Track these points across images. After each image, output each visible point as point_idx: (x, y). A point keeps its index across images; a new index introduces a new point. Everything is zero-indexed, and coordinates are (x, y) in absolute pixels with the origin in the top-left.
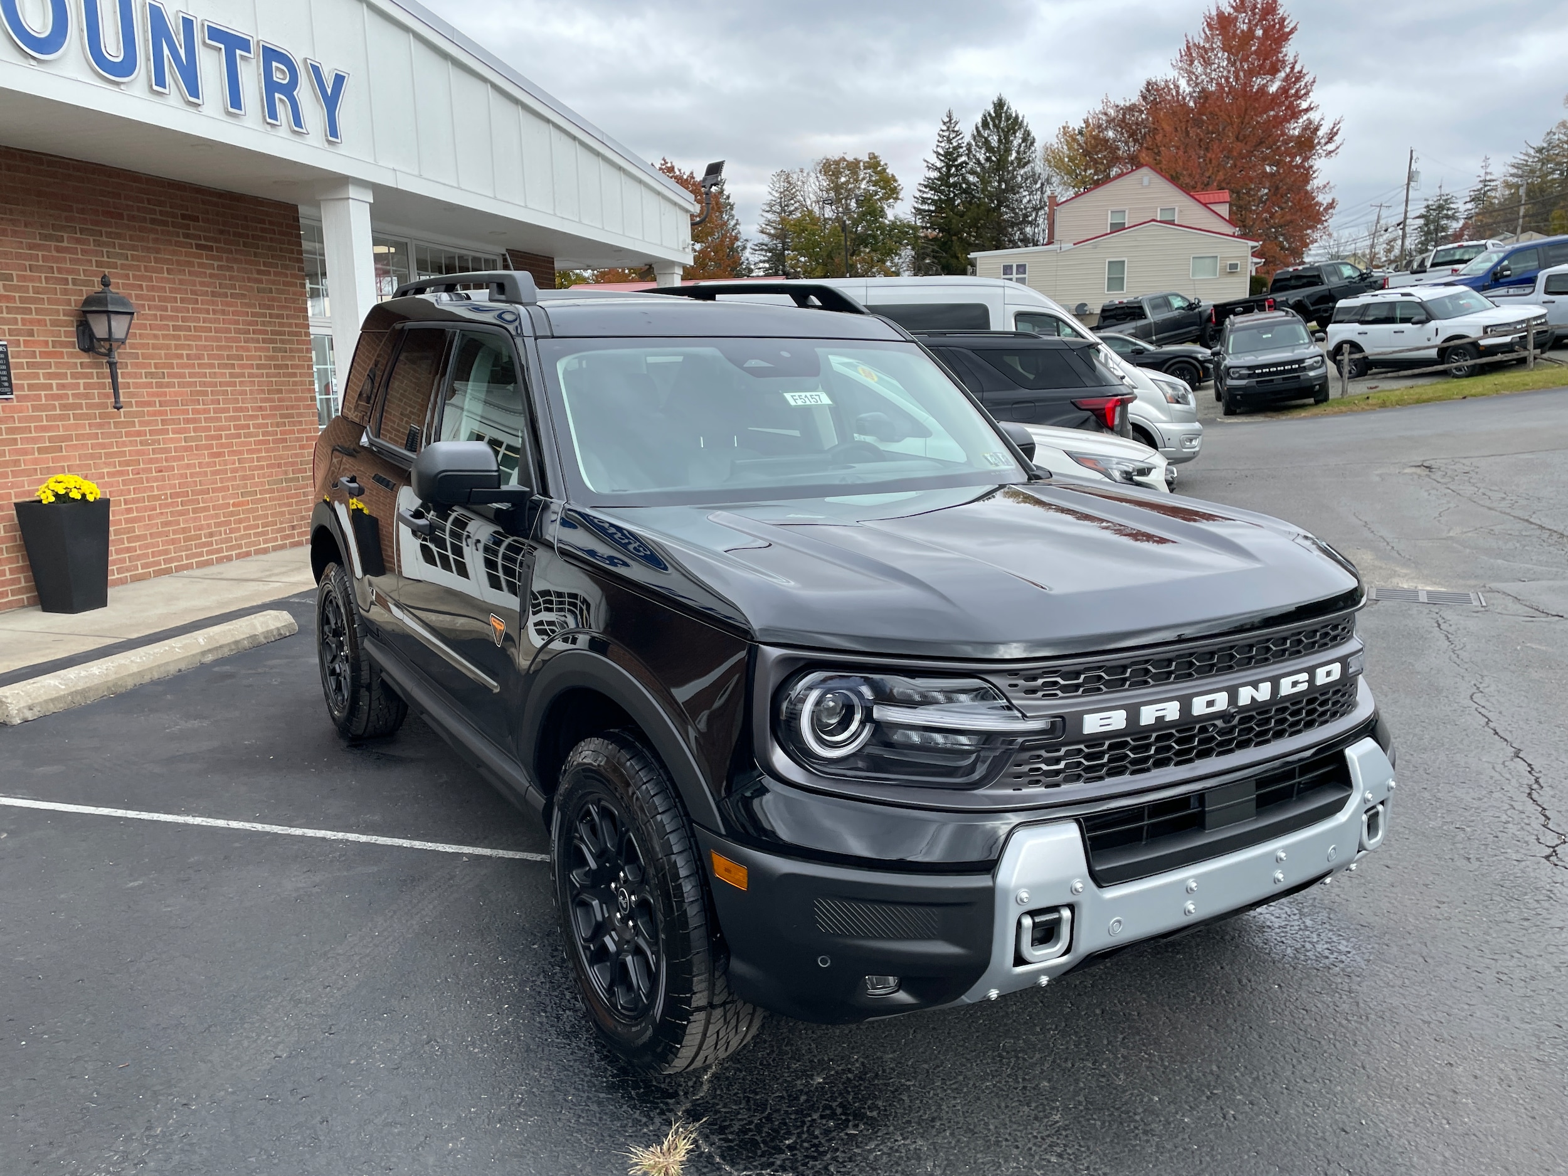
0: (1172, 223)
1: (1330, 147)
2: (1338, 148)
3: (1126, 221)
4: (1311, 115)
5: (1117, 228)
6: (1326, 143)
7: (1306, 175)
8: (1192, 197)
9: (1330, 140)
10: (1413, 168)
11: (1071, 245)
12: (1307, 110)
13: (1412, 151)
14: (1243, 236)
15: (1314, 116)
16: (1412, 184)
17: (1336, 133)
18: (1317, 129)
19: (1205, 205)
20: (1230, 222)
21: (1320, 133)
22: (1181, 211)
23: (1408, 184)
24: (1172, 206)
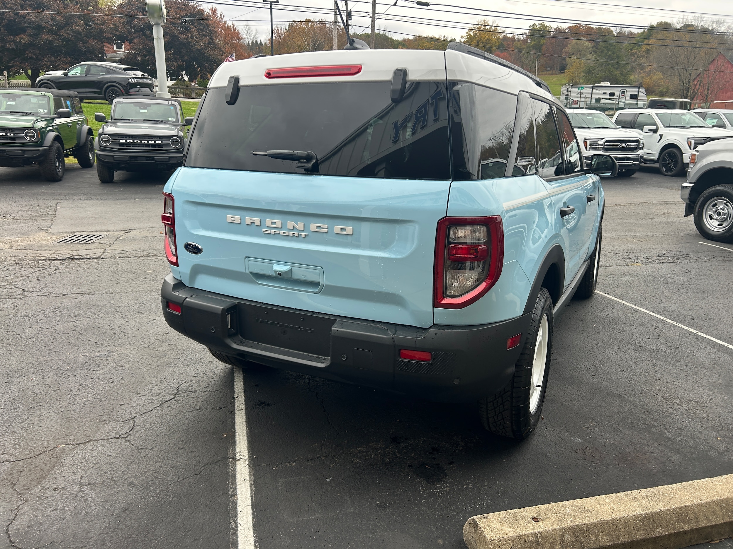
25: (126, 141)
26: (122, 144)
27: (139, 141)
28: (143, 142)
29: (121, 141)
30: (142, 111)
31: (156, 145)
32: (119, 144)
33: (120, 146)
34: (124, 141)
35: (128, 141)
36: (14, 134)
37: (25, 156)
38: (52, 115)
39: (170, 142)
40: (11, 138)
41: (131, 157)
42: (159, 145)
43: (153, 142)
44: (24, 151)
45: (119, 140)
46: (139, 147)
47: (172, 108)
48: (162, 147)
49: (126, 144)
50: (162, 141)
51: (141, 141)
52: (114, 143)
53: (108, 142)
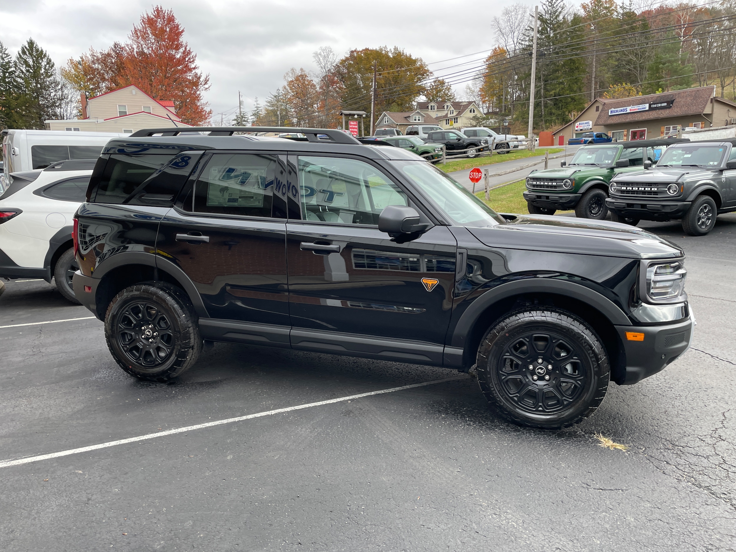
0: (150, 113)
1: (206, 86)
2: (209, 87)
3: (127, 111)
4: (196, 71)
5: (123, 114)
6: (204, 84)
7: (198, 98)
8: (157, 102)
9: (206, 83)
10: (241, 99)
11: (103, 121)
12: (194, 68)
13: (239, 92)
14: (183, 122)
15: (198, 71)
17: (208, 81)
18: (199, 78)
19: (164, 107)
20: (177, 116)
21: (201, 79)
22: (153, 109)
23: (240, 106)
24: (149, 105)
26: (623, 191)
28: (640, 189)
29: (623, 188)
30: (686, 156)
31: (651, 192)
32: (621, 191)
33: (621, 193)
34: (625, 188)
35: (628, 188)
36: (556, 183)
37: (561, 201)
38: (613, 165)
39: (667, 189)
40: (555, 187)
41: (629, 205)
42: (655, 193)
43: (649, 189)
44: (561, 197)
45: (621, 187)
46: (637, 194)
47: (721, 150)
48: (657, 195)
49: (626, 191)
50: (658, 188)
51: (638, 189)
52: (618, 191)
53: (615, 189)
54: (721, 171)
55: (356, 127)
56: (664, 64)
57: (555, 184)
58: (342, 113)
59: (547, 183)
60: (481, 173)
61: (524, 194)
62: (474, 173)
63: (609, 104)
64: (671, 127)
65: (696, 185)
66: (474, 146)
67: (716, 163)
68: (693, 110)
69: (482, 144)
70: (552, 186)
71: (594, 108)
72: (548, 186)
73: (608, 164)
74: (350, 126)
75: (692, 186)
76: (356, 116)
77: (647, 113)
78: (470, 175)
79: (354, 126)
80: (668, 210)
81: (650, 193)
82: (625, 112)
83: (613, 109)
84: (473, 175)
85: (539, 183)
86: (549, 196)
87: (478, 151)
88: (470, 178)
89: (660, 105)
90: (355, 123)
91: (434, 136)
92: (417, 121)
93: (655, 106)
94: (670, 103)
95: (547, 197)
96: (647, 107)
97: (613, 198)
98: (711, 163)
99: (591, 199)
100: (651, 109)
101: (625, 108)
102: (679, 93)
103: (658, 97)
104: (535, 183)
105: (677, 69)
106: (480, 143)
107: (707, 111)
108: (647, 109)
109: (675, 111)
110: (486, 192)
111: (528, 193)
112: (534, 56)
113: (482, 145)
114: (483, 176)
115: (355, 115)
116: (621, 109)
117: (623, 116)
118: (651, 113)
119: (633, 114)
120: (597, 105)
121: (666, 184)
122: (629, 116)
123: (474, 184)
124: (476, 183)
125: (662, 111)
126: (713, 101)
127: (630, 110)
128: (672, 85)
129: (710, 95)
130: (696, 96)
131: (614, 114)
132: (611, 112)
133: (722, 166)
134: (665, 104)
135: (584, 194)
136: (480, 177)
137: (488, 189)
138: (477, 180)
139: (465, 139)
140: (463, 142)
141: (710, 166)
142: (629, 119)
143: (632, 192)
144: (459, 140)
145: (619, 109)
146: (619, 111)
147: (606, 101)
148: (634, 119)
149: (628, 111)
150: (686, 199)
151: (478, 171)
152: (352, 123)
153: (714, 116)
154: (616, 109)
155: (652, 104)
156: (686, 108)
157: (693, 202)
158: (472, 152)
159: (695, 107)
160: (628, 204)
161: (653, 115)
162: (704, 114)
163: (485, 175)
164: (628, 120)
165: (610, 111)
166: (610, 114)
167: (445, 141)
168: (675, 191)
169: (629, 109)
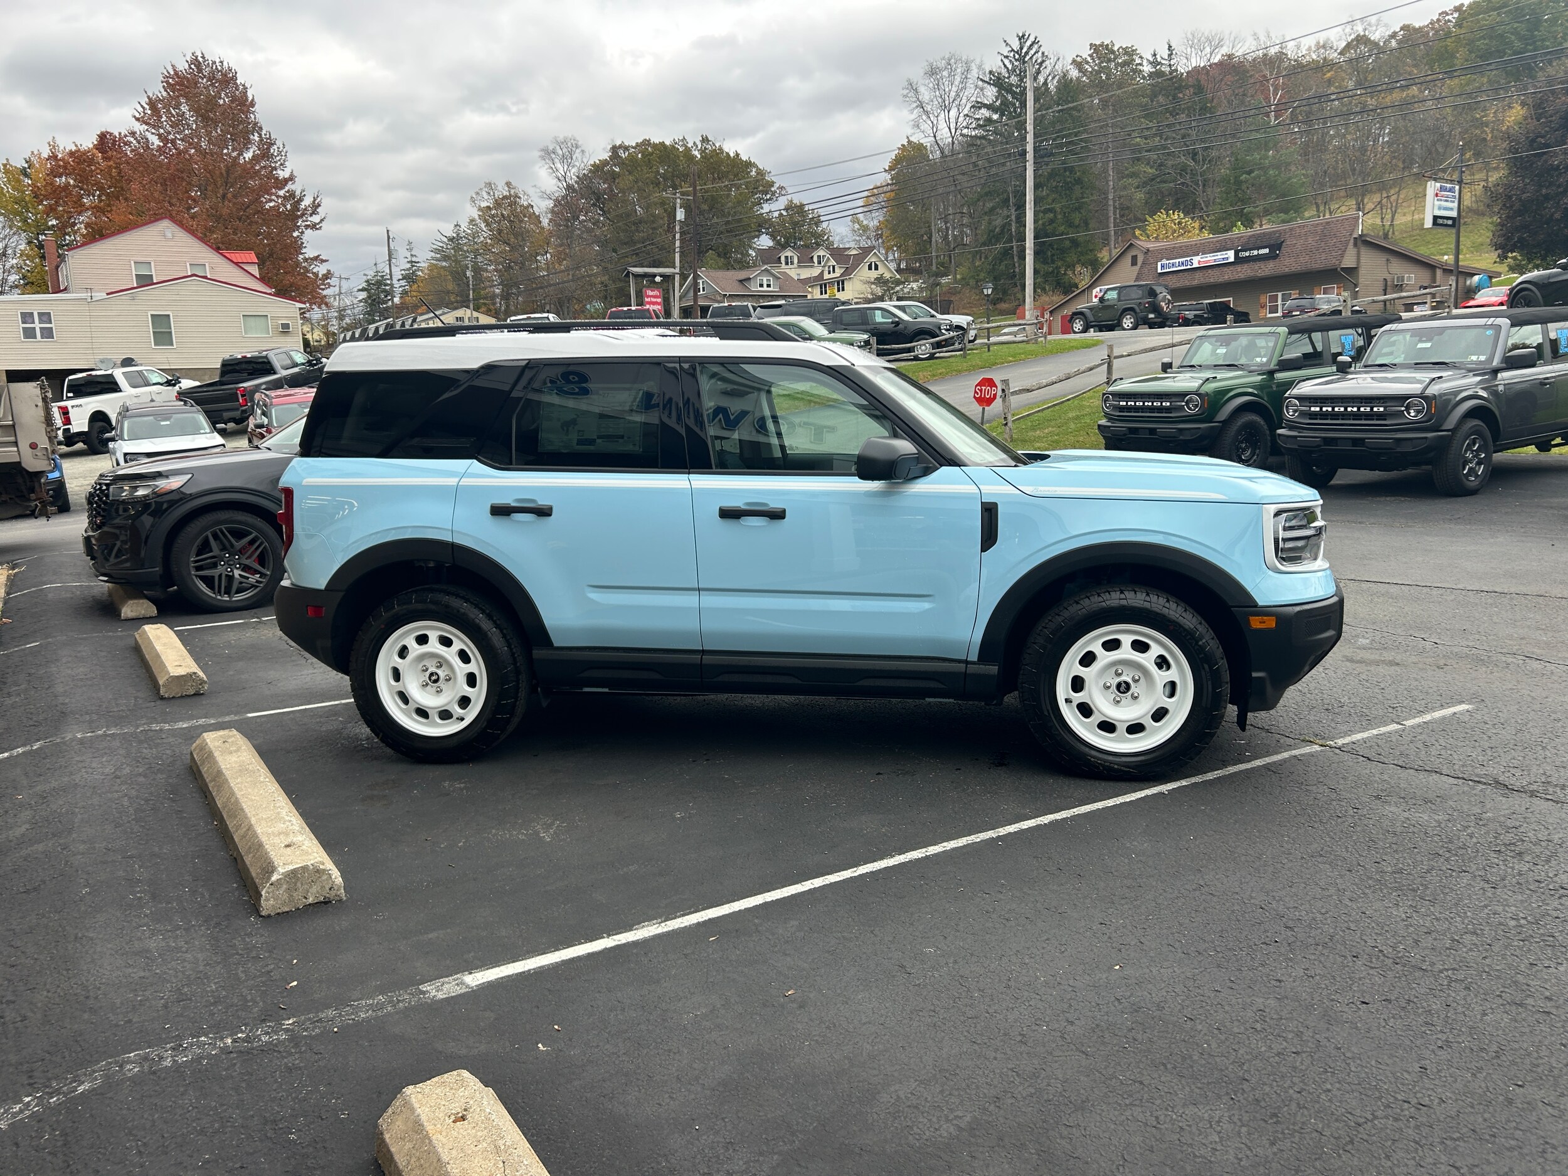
0: (205, 277)
1: (316, 219)
2: (322, 220)
3: (153, 273)
4: (290, 186)
5: (145, 281)
6: (311, 215)
7: (297, 247)
8: (221, 254)
9: (314, 213)
11: (104, 295)
12: (286, 181)
14: (276, 295)
15: (296, 187)
16: (393, 261)
17: (319, 205)
18: (301, 200)
19: (237, 264)
20: (262, 279)
21: (303, 205)
22: (212, 267)
23: (390, 260)
24: (201, 262)
25: (1321, 409)
26: (1314, 415)
27: (1342, 409)
28: (1349, 409)
29: (1313, 409)
30: (1420, 345)
31: (1372, 415)
32: (1310, 415)
33: (1310, 419)
34: (1318, 409)
35: (1324, 409)
36: (1171, 402)
37: (1181, 438)
38: (1272, 366)
39: (1403, 409)
40: (1168, 410)
41: (1327, 440)
42: (1380, 416)
43: (1368, 409)
44: (1181, 430)
45: (1310, 407)
46: (1342, 419)
47: (1489, 332)
48: (1385, 420)
49: (1321, 415)
50: (1385, 408)
51: (1346, 409)
52: (1303, 414)
53: (1295, 411)
54: (1495, 372)
55: (659, 300)
56: (1249, 173)
57: (1168, 404)
58: (629, 272)
59: (1150, 404)
60: (996, 387)
61: (1099, 426)
62: (983, 388)
63: (1157, 250)
64: (1280, 295)
65: (1458, 399)
66: (927, 337)
67: (1483, 358)
68: (1321, 261)
69: (943, 331)
70: (1161, 409)
71: (1128, 260)
72: (1152, 409)
73: (1262, 365)
74: (646, 299)
75: (1449, 400)
76: (658, 279)
77: (1231, 268)
78: (976, 392)
79: (653, 300)
80: (1408, 448)
81: (1370, 416)
82: (1189, 267)
83: (1164, 261)
84: (981, 391)
85: (1133, 404)
86: (1156, 429)
87: (935, 346)
88: (975, 397)
89: (1255, 252)
90: (656, 293)
91: (846, 318)
92: (765, 288)
93: (1247, 254)
94: (1276, 247)
95: (1152, 431)
96: (1230, 255)
97: (1291, 428)
98: (1474, 358)
99: (1239, 432)
100: (1238, 260)
101: (1188, 259)
102: (1291, 229)
103: (1250, 237)
104: (1125, 403)
105: (1276, 181)
106: (940, 329)
107: (1348, 262)
108: (1232, 259)
109: (1287, 264)
110: (1006, 424)
111: (1109, 424)
112: (1030, 156)
113: (944, 334)
114: (999, 393)
115: (655, 276)
116: (1180, 260)
117: (1186, 274)
118: (1239, 268)
119: (1205, 272)
120: (1134, 254)
121: (1401, 399)
122: (1198, 275)
123: (984, 409)
124: (986, 408)
125: (1262, 264)
126: (1359, 242)
127: (1199, 262)
128: (1267, 212)
129: (1353, 230)
130: (1325, 232)
131: (1168, 270)
132: (1162, 266)
133: (1495, 363)
134: (1267, 251)
135: (1226, 423)
136: (995, 395)
137: (1010, 419)
138: (989, 401)
139: (908, 321)
140: (906, 327)
141: (1472, 362)
142: (1198, 280)
143: (1331, 415)
144: (897, 324)
145: (1177, 261)
146: (1176, 264)
147: (1150, 245)
148: (1207, 280)
149: (1196, 265)
150: (1441, 426)
151: (990, 383)
152: (650, 293)
153: (1362, 271)
154: (1171, 261)
155: (1241, 250)
156: (1307, 257)
157: (1454, 431)
158: (923, 348)
159: (1323, 256)
160: (1324, 439)
161: (1244, 272)
162: (1343, 269)
163: (1003, 390)
164: (1196, 282)
165: (1159, 264)
166: (1159, 271)
167: (869, 327)
168: (1418, 412)
169: (1196, 261)
